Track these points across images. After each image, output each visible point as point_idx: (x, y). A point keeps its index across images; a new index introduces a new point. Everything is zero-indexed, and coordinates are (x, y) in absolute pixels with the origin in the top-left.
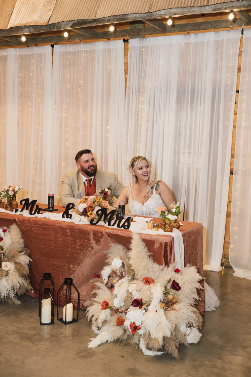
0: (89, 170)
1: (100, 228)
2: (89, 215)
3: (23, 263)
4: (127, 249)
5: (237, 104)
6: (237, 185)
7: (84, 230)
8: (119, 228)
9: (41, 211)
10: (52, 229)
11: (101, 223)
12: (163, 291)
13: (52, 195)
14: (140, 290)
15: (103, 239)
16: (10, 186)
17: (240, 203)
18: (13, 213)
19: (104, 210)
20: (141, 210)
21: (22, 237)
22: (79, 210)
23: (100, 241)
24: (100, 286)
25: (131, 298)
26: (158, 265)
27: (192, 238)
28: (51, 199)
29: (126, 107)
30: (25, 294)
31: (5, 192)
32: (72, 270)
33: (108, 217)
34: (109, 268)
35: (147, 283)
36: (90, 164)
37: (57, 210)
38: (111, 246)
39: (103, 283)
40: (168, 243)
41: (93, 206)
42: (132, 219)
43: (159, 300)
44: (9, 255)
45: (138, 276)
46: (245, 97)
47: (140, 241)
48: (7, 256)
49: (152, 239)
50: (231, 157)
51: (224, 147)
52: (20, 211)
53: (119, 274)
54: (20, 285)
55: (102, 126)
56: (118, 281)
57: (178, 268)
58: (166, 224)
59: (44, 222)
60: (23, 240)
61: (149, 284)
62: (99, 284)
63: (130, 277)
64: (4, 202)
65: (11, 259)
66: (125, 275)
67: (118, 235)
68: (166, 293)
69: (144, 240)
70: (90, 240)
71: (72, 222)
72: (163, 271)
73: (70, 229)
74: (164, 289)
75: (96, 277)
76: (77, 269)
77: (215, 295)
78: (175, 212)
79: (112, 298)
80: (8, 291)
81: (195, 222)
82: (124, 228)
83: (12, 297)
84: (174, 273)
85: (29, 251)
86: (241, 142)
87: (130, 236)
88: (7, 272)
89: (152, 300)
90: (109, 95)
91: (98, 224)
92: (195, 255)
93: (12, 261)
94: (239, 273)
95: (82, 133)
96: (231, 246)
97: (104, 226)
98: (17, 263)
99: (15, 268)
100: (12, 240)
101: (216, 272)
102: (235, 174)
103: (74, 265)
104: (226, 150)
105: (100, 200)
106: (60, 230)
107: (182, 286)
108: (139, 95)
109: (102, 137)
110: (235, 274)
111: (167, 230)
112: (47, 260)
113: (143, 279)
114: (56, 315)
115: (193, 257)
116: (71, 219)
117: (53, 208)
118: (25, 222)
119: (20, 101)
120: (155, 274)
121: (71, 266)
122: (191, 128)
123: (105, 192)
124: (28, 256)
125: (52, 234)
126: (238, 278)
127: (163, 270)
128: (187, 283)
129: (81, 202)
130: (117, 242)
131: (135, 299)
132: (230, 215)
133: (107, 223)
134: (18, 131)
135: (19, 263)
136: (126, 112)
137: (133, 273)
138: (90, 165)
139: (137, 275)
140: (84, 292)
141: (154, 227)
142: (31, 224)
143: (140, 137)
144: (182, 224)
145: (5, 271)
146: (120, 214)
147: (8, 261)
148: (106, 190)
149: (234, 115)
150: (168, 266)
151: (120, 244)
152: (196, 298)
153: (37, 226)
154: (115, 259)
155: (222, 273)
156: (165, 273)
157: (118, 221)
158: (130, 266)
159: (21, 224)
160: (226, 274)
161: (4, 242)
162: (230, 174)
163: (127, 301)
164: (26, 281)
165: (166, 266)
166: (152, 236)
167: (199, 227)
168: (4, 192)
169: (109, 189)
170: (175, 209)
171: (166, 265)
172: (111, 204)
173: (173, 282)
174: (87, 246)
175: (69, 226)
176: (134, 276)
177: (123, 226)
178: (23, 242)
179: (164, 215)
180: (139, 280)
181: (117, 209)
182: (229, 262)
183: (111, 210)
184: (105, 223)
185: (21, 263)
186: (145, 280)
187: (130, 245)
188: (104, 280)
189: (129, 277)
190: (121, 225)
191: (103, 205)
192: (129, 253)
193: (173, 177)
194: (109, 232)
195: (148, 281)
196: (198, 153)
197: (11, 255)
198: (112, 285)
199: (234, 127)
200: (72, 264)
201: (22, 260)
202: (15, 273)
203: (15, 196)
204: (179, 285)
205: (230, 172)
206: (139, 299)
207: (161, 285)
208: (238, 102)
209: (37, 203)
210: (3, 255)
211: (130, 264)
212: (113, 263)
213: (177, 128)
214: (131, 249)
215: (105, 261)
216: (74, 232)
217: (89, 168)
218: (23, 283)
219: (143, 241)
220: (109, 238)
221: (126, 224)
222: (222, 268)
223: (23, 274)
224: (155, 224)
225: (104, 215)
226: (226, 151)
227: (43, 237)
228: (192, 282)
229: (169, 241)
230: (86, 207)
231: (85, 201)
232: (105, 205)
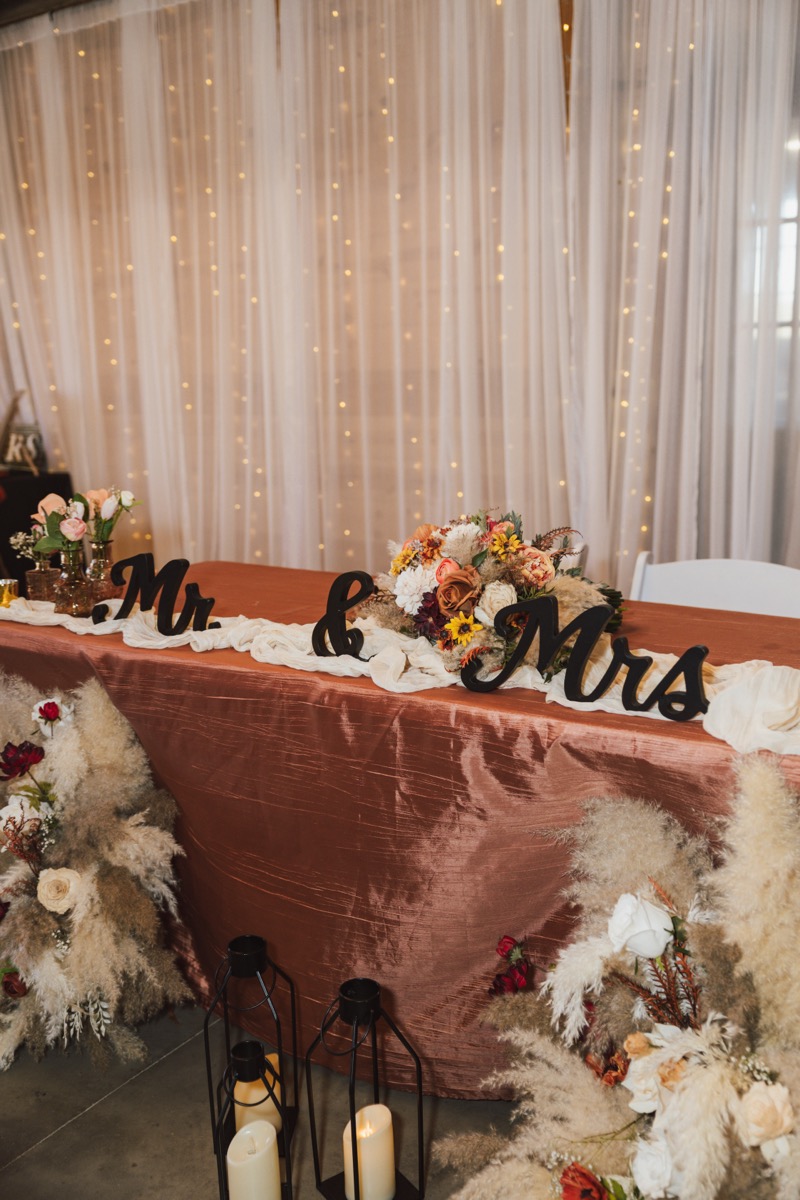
2: (455, 636)
8: (632, 712)
9: (211, 615)
11: (527, 677)
19: (538, 608)
21: (138, 741)
22: (400, 603)
32: (380, 919)
33: (568, 646)
41: (476, 581)
48: (67, 839)
52: (118, 617)
53: (654, 989)
55: (477, 245)
60: (142, 753)
63: (733, 1022)
65: (80, 854)
66: (700, 1009)
71: (364, 677)
73: (353, 714)
76: (405, 917)
82: (667, 711)
88: (64, 920)
90: (498, 122)
91: (506, 685)
93: (85, 864)
95: (402, 283)
97: (542, 697)
98: (112, 869)
99: (99, 898)
100: (88, 758)
103: (389, 897)
105: (506, 545)
108: (622, 101)
109: (478, 289)
114: (309, 1165)
116: (356, 655)
121: (375, 898)
124: (163, 828)
129: (405, 558)
133: (560, 678)
135: (124, 870)
137: (751, 1002)
145: (52, 913)
147: (69, 866)
157: (624, 667)
161: (50, 764)
164: (152, 963)
174: (452, 808)
176: (758, 1019)
177: (660, 700)
178: (145, 760)
184: (550, 678)
185: (127, 872)
188: (563, 1015)
189: (727, 1027)
190: (642, 696)
191: (526, 572)
197: (83, 832)
200: (379, 891)
201: (133, 856)
202: (99, 924)
209: (188, 573)
210: (48, 831)
216: (377, 730)
218: (140, 973)
221: (679, 687)
223: (133, 929)
225: (538, 636)
230: (436, 589)
231: (429, 555)
232: (536, 571)
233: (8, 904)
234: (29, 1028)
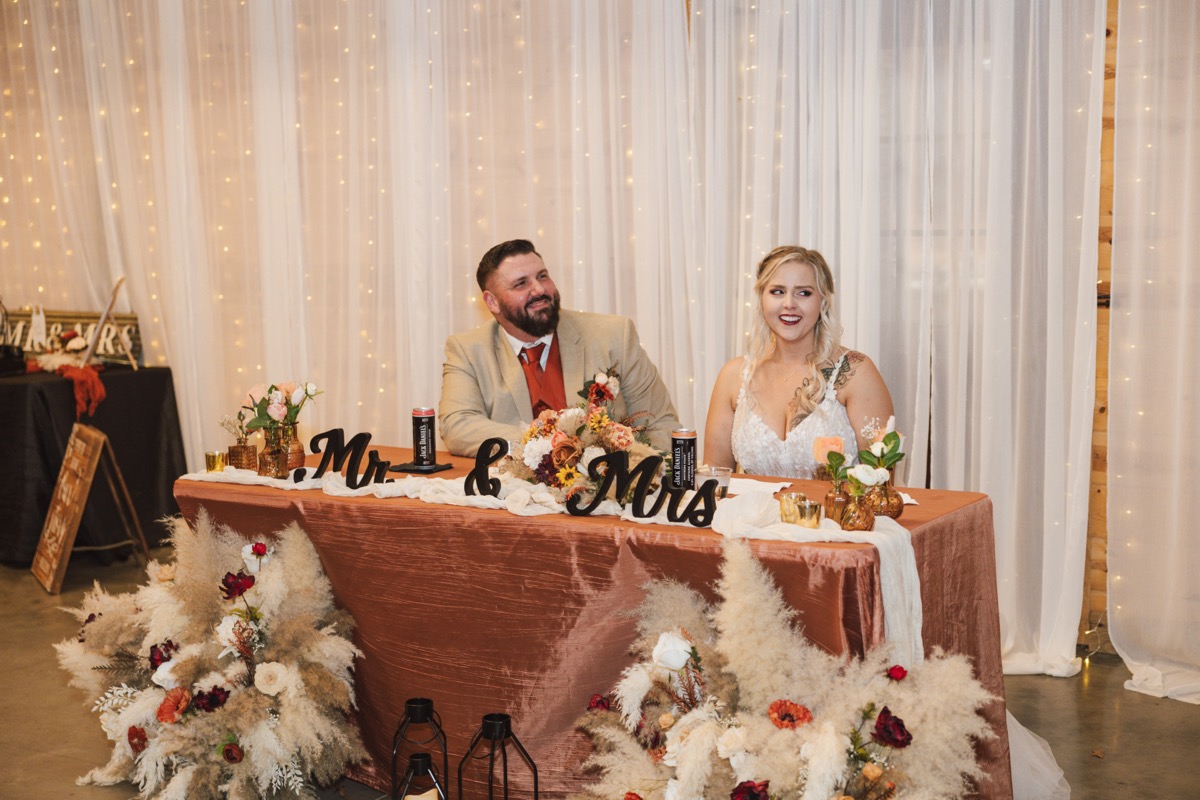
0: (531, 312)
1: (602, 526)
2: (563, 481)
3: (331, 665)
4: (707, 601)
5: (1112, 35)
6: (1129, 347)
7: (545, 537)
8: (673, 524)
9: (388, 473)
10: (431, 536)
11: (609, 507)
12: (844, 751)
13: (427, 412)
14: (761, 749)
15: (618, 565)
16: (273, 387)
17: (1141, 413)
18: (289, 484)
19: (616, 459)
20: (774, 454)
21: (325, 572)
22: (526, 462)
23: (607, 575)
24: (613, 740)
25: (729, 778)
26: (825, 655)
27: (953, 548)
28: (423, 430)
29: (693, 72)
30: (343, 777)
31: (256, 409)
32: (509, 685)
33: (634, 484)
34: (641, 670)
35: (786, 722)
36: (534, 290)
37: (449, 467)
38: (648, 592)
39: (623, 728)
40: (858, 572)
41: (578, 446)
42: (725, 489)
43: (831, 783)
44: (279, 639)
45: (751, 698)
46: (1142, 7)
47: (754, 567)
48: (274, 644)
49: (798, 559)
50: (1101, 239)
51: (1072, 202)
52: (314, 478)
53: (681, 693)
54: (322, 744)
55: (607, 149)
56: (677, 719)
57: (901, 665)
58: (848, 500)
59: (398, 511)
60: (327, 581)
61: (794, 727)
62: (607, 733)
63: (723, 701)
64: (254, 448)
65: (286, 652)
66: (704, 696)
67: (672, 549)
68: (857, 758)
69: (767, 563)
70: (568, 571)
71: (501, 509)
72: (843, 674)
73: (494, 534)
74: (847, 742)
75: (597, 706)
76: (526, 682)
77: (1053, 763)
78: (883, 455)
79: (660, 784)
80: (282, 769)
81: (972, 490)
82: (694, 521)
83: (297, 792)
84: (882, 682)
85: (350, 621)
86: (1134, 182)
87: (717, 551)
88: (276, 700)
89: (803, 785)
90: (626, 34)
91: (596, 512)
92: (968, 616)
93: (291, 660)
94: (1146, 678)
95: (536, 180)
96: (1114, 579)
97: (618, 517)
98: (310, 664)
99: (303, 684)
100: (289, 584)
101: (1058, 678)
102: (1118, 305)
103: (516, 667)
104: (1081, 213)
105: (600, 422)
106: (459, 540)
107: (916, 729)
108: (738, 25)
109: (609, 189)
110: (1133, 686)
111: (851, 521)
112: (418, 653)
113: (772, 708)
115: (962, 622)
116: (496, 496)
117: (433, 462)
118: (330, 516)
119: (301, 76)
120: (813, 690)
121: (506, 671)
122: (940, 138)
123: (598, 385)
124: (347, 638)
125: (432, 554)
126: (1146, 699)
127: (842, 672)
128: (935, 716)
129: (532, 433)
130: (670, 575)
131: (741, 784)
132: (1105, 460)
133: (629, 507)
134: (301, 185)
135: (318, 666)
136: (692, 94)
137: (733, 687)
138: (533, 294)
139: (749, 694)
140: (555, 764)
141: (802, 515)
142: (354, 522)
143: (750, 180)
144: (913, 501)
145: (267, 695)
146: (678, 473)
147: (277, 661)
148: (601, 379)
149: (1106, 79)
150: (862, 658)
151: (681, 580)
152: (971, 773)
153: (375, 526)
154: (663, 638)
155: (1080, 683)
156: (851, 682)
157: (669, 496)
158: (721, 661)
159: (317, 521)
160: (1098, 685)
161: (259, 590)
162: (1100, 305)
163: (712, 792)
164: (343, 732)
165: (856, 659)
166: (796, 547)
167: (978, 507)
168: (253, 410)
169: (610, 373)
170: (883, 445)
171: (852, 654)
172: (643, 435)
173: (880, 717)
174: (559, 596)
175: (491, 523)
176: (738, 699)
177: (690, 514)
178: (330, 588)
179: (840, 469)
180: (757, 714)
181: (665, 454)
182: (1109, 641)
183: (641, 455)
184: (623, 506)
185: (322, 667)
186: (777, 712)
187: (717, 586)
188: (628, 715)
189: (718, 703)
190: (680, 511)
191: (613, 440)
192: (714, 612)
193: (883, 326)
194: (638, 539)
195: (788, 715)
196: (972, 233)
197: (288, 636)
198: (657, 734)
199: (1108, 123)
200: (508, 665)
201: (327, 655)
202: (303, 703)
203: (294, 424)
204: (903, 726)
205: (1099, 298)
206: (757, 782)
207: (836, 729)
208: (1116, 29)
209: (371, 443)
210: (258, 639)
211: (719, 656)
212: (657, 652)
213: (890, 140)
214: (722, 600)
215: (627, 647)
216: (510, 542)
217: (528, 305)
218: (335, 739)
219: (764, 568)
220: (638, 562)
221: (701, 506)
222: (1083, 664)
223: (332, 705)
224: (807, 503)
225: (615, 477)
226: (1079, 217)
227: (399, 569)
228: (954, 713)
229: (860, 565)
230: (551, 452)
231: (548, 429)
232: (621, 440)
233: (229, 692)
234: (242, 786)
